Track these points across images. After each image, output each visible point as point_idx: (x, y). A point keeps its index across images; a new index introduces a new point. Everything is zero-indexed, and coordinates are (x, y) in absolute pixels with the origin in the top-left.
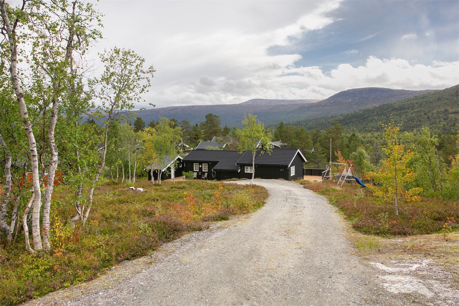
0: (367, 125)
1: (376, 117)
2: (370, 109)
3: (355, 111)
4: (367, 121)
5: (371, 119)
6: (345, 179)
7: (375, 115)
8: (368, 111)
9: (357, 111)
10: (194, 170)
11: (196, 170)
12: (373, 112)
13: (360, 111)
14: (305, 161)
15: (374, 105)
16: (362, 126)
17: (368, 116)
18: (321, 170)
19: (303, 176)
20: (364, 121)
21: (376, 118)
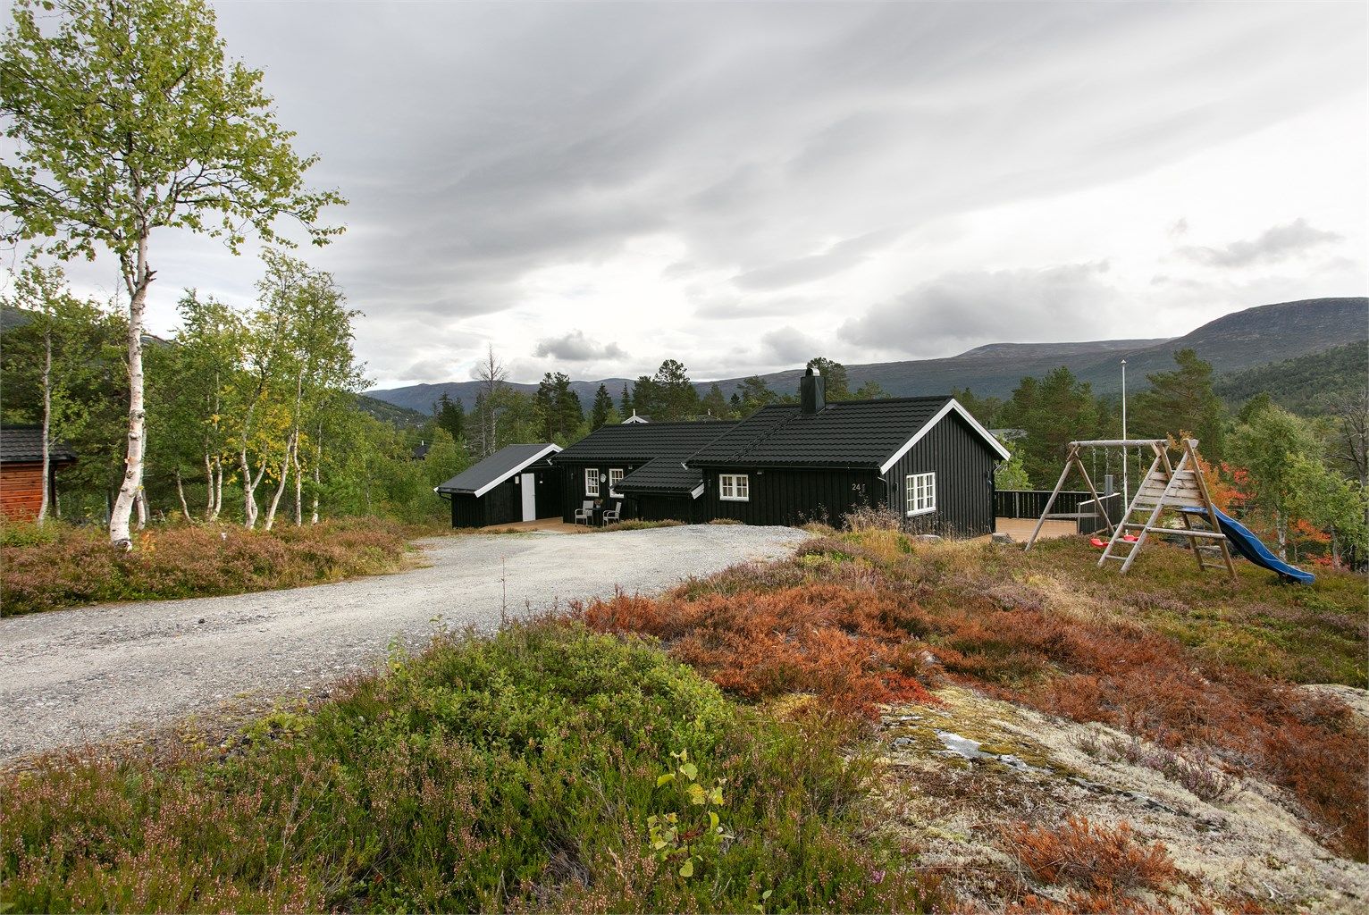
0: (1308, 398)
1: (1337, 376)
2: (1317, 356)
3: (1270, 364)
4: (1309, 389)
5: (1322, 381)
6: (1147, 527)
7: (1337, 371)
8: (1314, 360)
9: (1276, 363)
10: (588, 494)
11: (592, 494)
12: (1329, 364)
13: (1286, 361)
14: (1001, 458)
15: (1331, 345)
16: (1294, 402)
17: (1312, 374)
18: (1073, 494)
19: (994, 521)
20: (1298, 388)
21: (1338, 378)
